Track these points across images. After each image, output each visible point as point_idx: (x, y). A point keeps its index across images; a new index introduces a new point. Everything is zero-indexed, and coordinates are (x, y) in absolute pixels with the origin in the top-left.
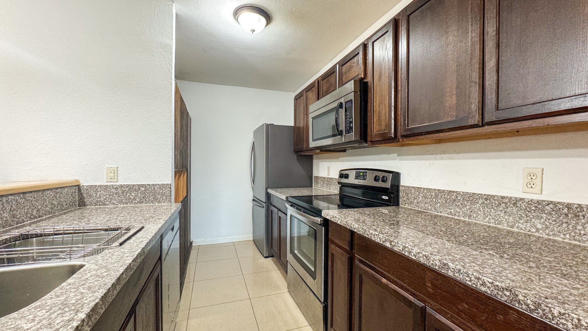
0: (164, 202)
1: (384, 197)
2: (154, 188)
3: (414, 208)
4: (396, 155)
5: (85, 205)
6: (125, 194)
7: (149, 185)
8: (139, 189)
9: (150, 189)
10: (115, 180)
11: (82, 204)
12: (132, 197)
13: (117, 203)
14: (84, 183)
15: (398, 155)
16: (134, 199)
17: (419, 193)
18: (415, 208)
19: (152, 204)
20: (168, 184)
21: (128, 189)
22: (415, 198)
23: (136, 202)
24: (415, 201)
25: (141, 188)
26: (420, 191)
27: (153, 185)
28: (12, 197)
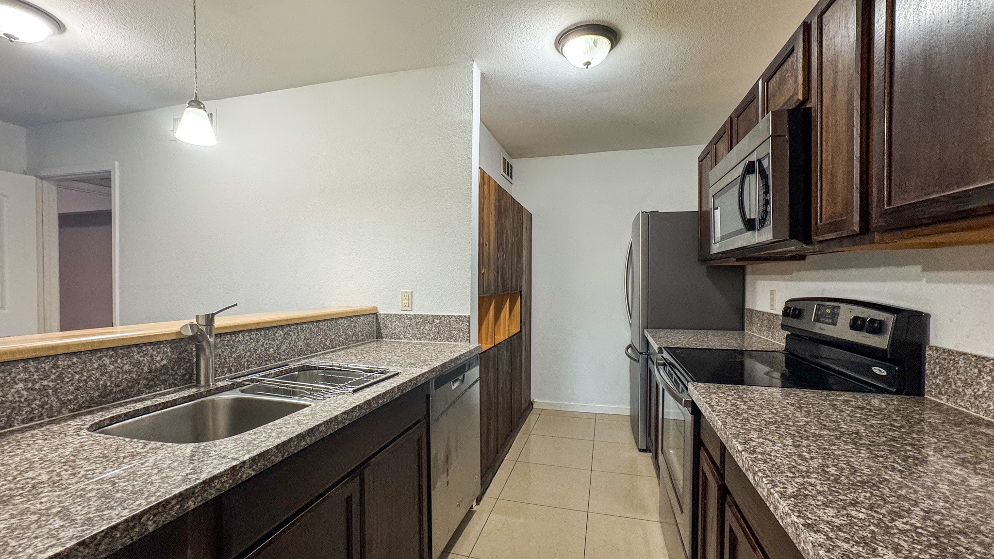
0: (461, 341)
1: (876, 370)
2: (449, 321)
3: (964, 410)
4: (918, 268)
5: (382, 338)
6: (418, 326)
7: (444, 316)
8: (433, 321)
9: (445, 322)
10: (409, 309)
11: (379, 336)
12: (426, 332)
13: (411, 338)
14: (382, 311)
15: (924, 270)
16: (429, 334)
17: (980, 371)
18: (966, 408)
19: (447, 342)
20: (465, 316)
21: (421, 320)
22: (966, 384)
23: (430, 337)
24: (969, 391)
25: (435, 320)
26: (984, 366)
27: (449, 316)
28: (306, 326)
